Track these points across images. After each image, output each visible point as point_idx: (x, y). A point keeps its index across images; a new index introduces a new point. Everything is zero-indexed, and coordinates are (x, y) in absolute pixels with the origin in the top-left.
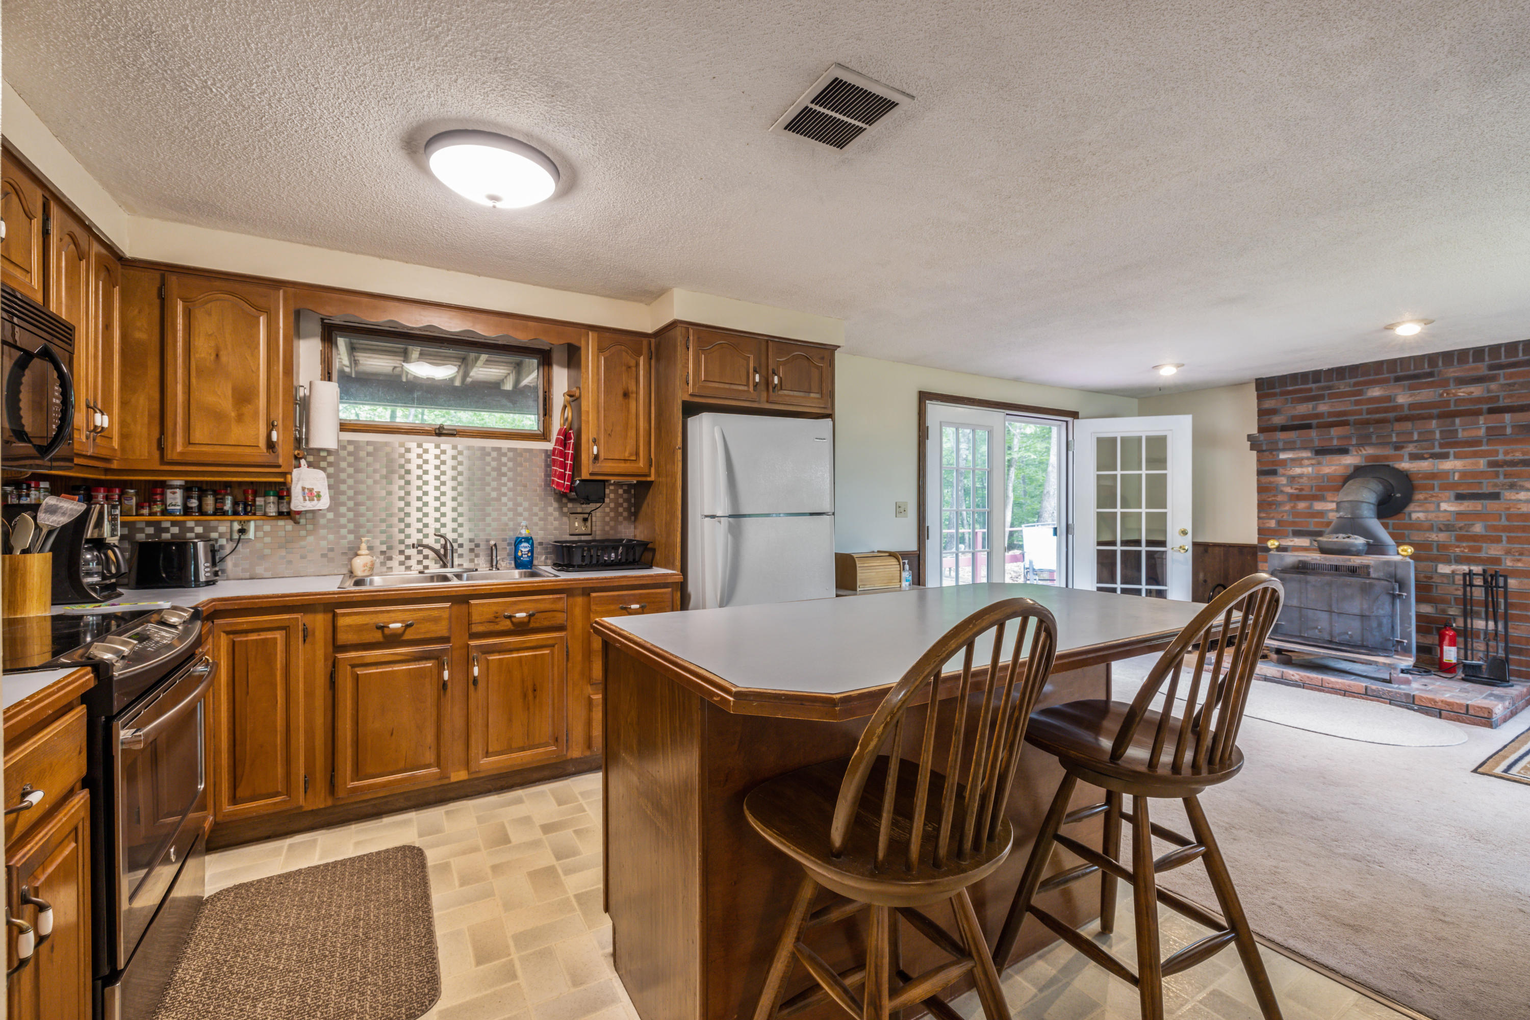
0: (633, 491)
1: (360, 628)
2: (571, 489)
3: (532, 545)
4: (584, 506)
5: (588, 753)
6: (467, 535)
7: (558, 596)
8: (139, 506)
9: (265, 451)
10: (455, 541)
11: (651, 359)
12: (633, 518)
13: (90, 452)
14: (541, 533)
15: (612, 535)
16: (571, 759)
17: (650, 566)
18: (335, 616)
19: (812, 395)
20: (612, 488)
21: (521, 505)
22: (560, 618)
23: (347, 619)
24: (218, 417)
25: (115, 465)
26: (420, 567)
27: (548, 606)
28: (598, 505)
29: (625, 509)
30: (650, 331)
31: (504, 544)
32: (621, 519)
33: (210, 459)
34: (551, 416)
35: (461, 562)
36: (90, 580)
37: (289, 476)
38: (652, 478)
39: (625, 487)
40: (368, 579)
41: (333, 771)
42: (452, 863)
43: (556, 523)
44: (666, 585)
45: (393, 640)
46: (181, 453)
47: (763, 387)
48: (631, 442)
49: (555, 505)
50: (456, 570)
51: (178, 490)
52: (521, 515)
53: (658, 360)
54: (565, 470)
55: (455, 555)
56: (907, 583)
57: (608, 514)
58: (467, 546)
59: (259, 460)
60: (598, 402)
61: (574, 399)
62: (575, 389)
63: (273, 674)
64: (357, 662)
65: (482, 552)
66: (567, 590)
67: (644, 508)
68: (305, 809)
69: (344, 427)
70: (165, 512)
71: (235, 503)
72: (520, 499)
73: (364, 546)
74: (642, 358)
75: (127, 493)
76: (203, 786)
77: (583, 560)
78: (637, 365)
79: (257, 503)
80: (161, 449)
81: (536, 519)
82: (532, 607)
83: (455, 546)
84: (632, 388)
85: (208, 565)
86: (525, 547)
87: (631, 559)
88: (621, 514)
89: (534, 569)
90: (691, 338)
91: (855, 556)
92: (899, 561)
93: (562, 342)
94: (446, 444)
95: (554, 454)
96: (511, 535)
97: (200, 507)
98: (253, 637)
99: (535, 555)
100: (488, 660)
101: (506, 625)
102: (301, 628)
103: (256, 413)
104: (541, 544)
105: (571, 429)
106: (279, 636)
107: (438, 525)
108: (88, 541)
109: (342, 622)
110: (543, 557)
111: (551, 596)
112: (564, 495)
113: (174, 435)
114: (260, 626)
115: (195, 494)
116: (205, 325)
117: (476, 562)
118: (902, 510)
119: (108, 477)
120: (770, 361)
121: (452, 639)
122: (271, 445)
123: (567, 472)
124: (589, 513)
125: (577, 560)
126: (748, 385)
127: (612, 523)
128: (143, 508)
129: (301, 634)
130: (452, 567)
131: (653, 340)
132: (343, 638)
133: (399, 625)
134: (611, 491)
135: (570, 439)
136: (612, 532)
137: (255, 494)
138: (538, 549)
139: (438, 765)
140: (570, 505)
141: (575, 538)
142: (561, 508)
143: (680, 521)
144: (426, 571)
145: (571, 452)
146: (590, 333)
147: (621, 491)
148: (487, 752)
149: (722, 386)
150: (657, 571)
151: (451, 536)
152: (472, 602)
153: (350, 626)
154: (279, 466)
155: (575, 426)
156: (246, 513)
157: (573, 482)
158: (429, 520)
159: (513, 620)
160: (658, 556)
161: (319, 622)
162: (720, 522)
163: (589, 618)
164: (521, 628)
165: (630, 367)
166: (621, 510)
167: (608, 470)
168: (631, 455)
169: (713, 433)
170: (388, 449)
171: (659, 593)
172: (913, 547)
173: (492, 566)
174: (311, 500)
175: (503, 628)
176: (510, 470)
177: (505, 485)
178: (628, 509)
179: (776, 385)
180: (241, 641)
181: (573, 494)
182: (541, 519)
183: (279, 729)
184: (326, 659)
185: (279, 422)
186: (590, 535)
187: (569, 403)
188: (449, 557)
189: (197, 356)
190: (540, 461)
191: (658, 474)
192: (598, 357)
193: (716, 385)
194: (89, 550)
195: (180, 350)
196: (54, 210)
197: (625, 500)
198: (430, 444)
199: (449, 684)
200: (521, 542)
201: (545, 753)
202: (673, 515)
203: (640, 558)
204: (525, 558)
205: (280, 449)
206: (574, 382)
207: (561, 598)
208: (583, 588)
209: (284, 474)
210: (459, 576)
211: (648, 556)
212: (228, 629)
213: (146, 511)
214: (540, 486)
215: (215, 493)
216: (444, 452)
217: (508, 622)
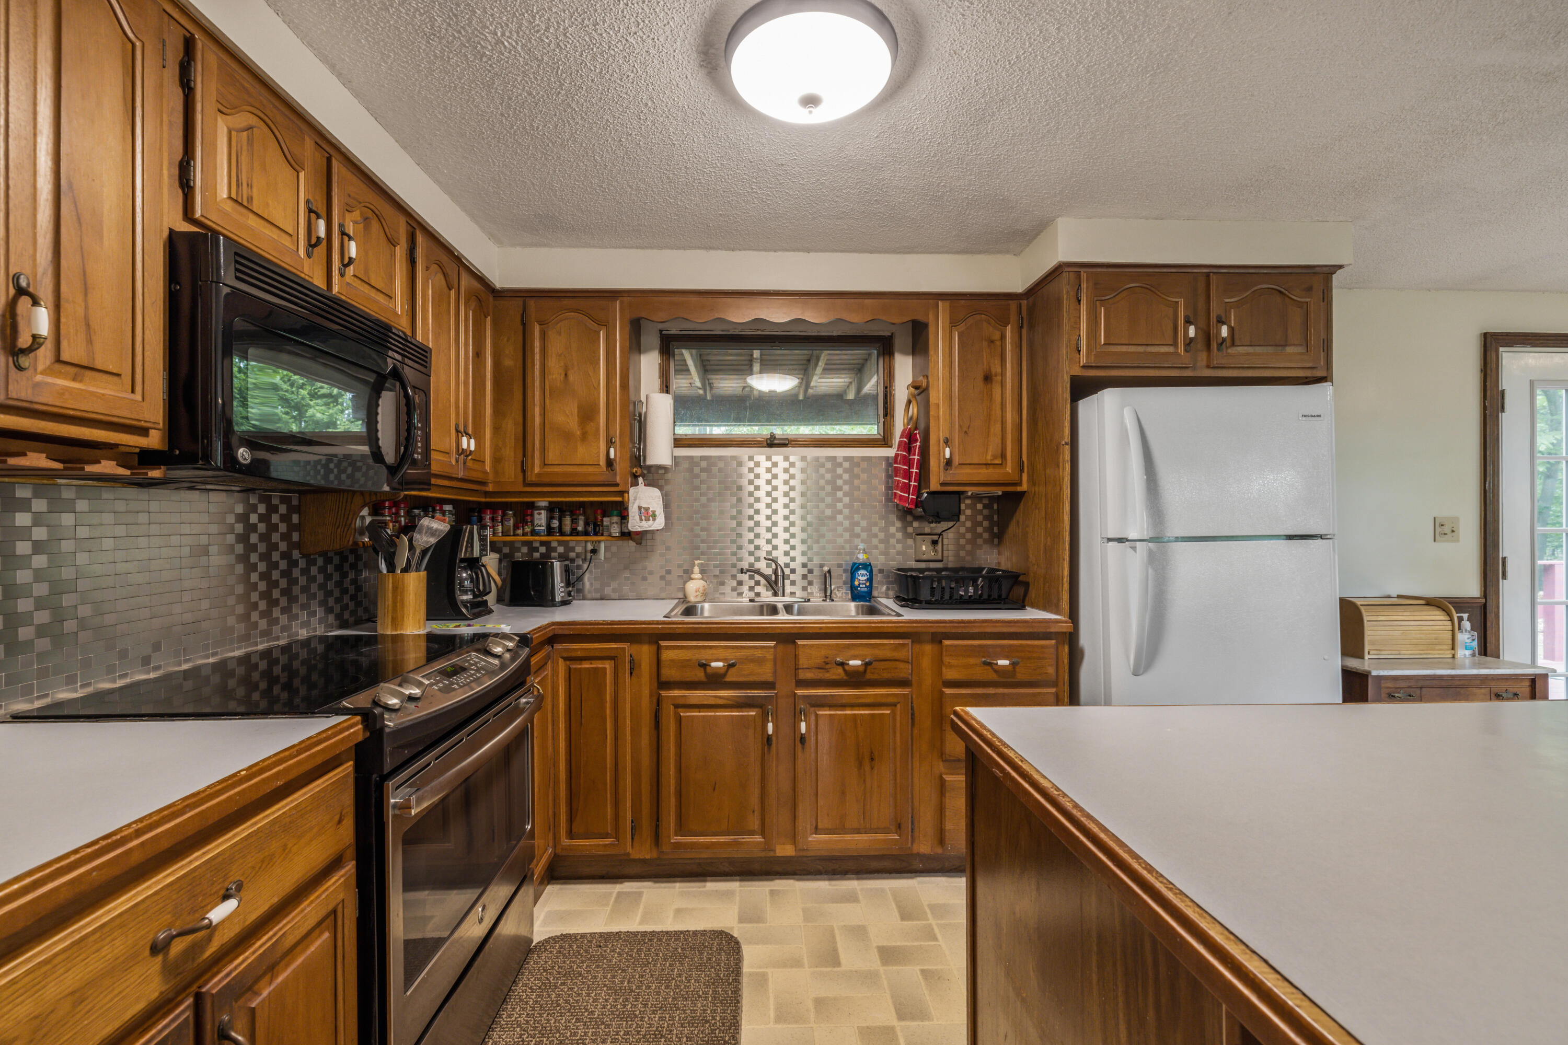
0: (995, 507)
1: (683, 664)
2: (918, 503)
3: (871, 573)
4: (933, 525)
5: (939, 850)
6: (800, 559)
7: (901, 641)
8: (516, 527)
9: (605, 469)
10: (787, 565)
11: (1021, 327)
12: (996, 541)
13: (461, 475)
14: (882, 558)
15: (969, 563)
16: (918, 854)
17: (1022, 607)
18: (659, 648)
19: (1289, 350)
20: (968, 502)
21: (858, 524)
22: (904, 670)
23: (672, 653)
24: (567, 436)
25: (490, 488)
26: (752, 594)
27: (888, 653)
28: (951, 524)
29: (985, 530)
30: (1020, 288)
31: (840, 571)
32: (979, 541)
33: (560, 480)
34: (893, 416)
35: (793, 593)
36: (465, 597)
37: (626, 495)
38: (1024, 487)
39: (986, 501)
40: (700, 605)
41: (658, 820)
42: (770, 975)
43: (899, 547)
44: (1047, 636)
45: (715, 681)
46: (539, 475)
47: (1200, 345)
48: (995, 442)
49: (898, 524)
50: (788, 599)
51: (543, 512)
52: (858, 536)
53: (1031, 327)
54: (910, 481)
55: (787, 582)
56: (1468, 653)
57: (963, 536)
58: (800, 571)
59: (600, 479)
60: (951, 391)
61: (920, 390)
62: (921, 378)
63: (603, 708)
64: (681, 702)
65: (816, 577)
66: (911, 634)
67: (1012, 528)
68: (632, 857)
69: (679, 442)
70: (534, 533)
71: (587, 524)
72: (857, 517)
73: (696, 569)
74: (1009, 328)
75: (507, 514)
76: (529, 827)
77: (932, 594)
78: (1003, 337)
79: (605, 523)
80: (524, 471)
81: (875, 541)
82: (869, 654)
83: (787, 571)
84: (997, 369)
85: (562, 585)
86: (863, 575)
87: (995, 595)
88: (980, 536)
89: (873, 603)
90: (1084, 286)
91: (1359, 602)
92: (1449, 614)
93: (905, 319)
94: (778, 455)
95: (896, 462)
96: (847, 560)
97: (560, 526)
98: (586, 665)
99: (874, 585)
100: (817, 715)
101: (837, 673)
102: (627, 659)
103: (597, 430)
104: (881, 571)
105: (916, 429)
106: (608, 665)
107: (769, 547)
108: (462, 560)
109: (667, 655)
110: (884, 587)
111: (892, 641)
112: (908, 512)
113: (533, 457)
114: (592, 654)
115: (557, 515)
116: (557, 344)
117: (809, 591)
118: (1447, 529)
119: (488, 500)
120: (1213, 304)
121: (777, 686)
122: (610, 463)
123: (912, 483)
124: (940, 535)
125: (925, 594)
126: (1175, 344)
127: (968, 547)
128: (518, 528)
129: (627, 666)
130: (784, 595)
131: (1024, 303)
132: (669, 673)
133: (720, 664)
134: (967, 506)
135: (916, 441)
136: (968, 558)
137: (605, 514)
138: (878, 578)
139: (763, 833)
140: (916, 524)
141: (922, 565)
142: (904, 528)
143: (1067, 547)
144: (757, 599)
145: (916, 457)
146: (940, 303)
147: (980, 506)
148: (816, 827)
149: (1132, 349)
150: (1032, 614)
151: (782, 560)
152: (800, 642)
153: (672, 661)
154: (617, 485)
155: (922, 425)
156: (596, 534)
157: (919, 495)
158: (761, 542)
159: (846, 667)
160: (1032, 593)
161: (644, 652)
162: (1134, 548)
163: (940, 673)
164: (856, 679)
165: (992, 342)
166: (980, 530)
167: (964, 479)
168: (995, 457)
169: (1122, 417)
170: (721, 464)
171: (1037, 646)
172: (1471, 589)
173: (826, 596)
174: (647, 520)
175: (834, 677)
176: (845, 483)
177: (840, 500)
178: (989, 530)
179: (1224, 340)
180: (575, 668)
181: (920, 510)
182: (881, 542)
183: (608, 766)
184: (651, 696)
185: (617, 440)
186: (941, 561)
187: (914, 396)
188: (780, 585)
189: (550, 377)
190: (880, 472)
191: (1032, 481)
192: (951, 332)
193: (1124, 349)
194: (464, 568)
195: (537, 373)
196: (420, 238)
197: (986, 518)
198: (760, 456)
199: (774, 739)
200: (858, 569)
201: (885, 840)
202: (1056, 537)
203: (1008, 595)
204: (863, 588)
205: (618, 467)
206: (922, 370)
207: (903, 645)
208: (933, 633)
209: (622, 493)
210: (788, 608)
211: (1018, 591)
212: (565, 655)
213: (520, 532)
214: (880, 501)
215: (572, 514)
216: (775, 465)
217: (840, 670)
